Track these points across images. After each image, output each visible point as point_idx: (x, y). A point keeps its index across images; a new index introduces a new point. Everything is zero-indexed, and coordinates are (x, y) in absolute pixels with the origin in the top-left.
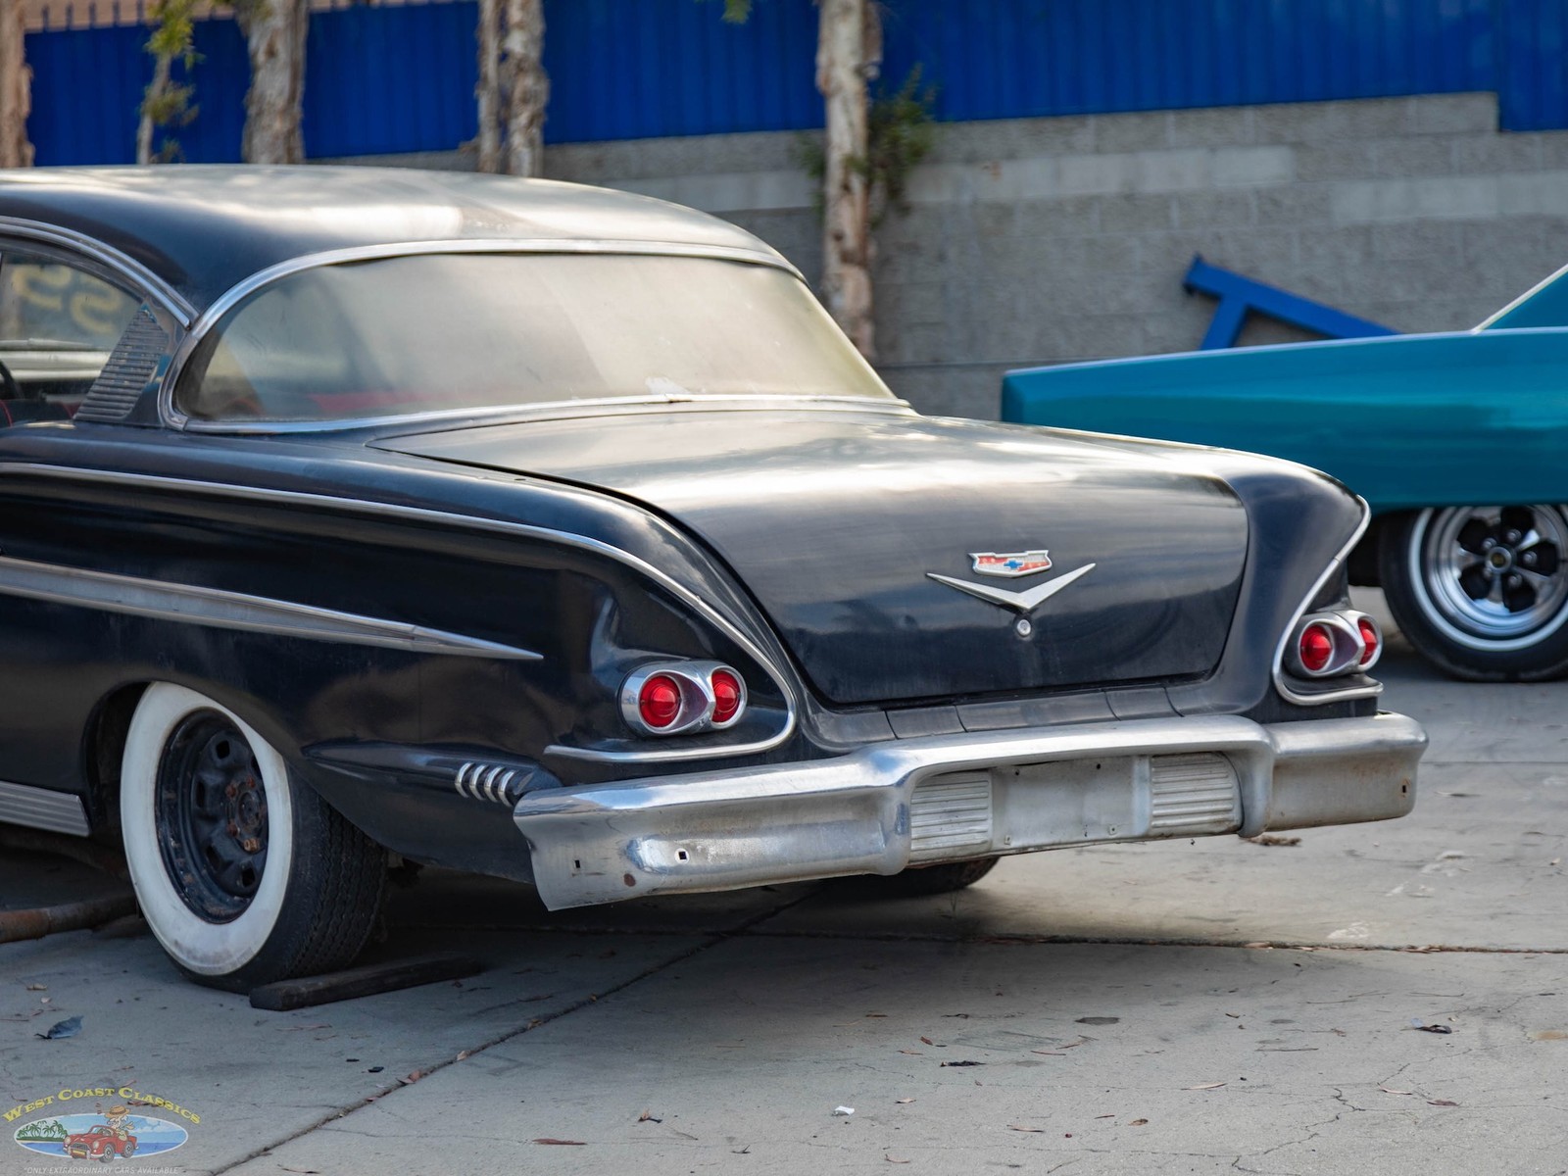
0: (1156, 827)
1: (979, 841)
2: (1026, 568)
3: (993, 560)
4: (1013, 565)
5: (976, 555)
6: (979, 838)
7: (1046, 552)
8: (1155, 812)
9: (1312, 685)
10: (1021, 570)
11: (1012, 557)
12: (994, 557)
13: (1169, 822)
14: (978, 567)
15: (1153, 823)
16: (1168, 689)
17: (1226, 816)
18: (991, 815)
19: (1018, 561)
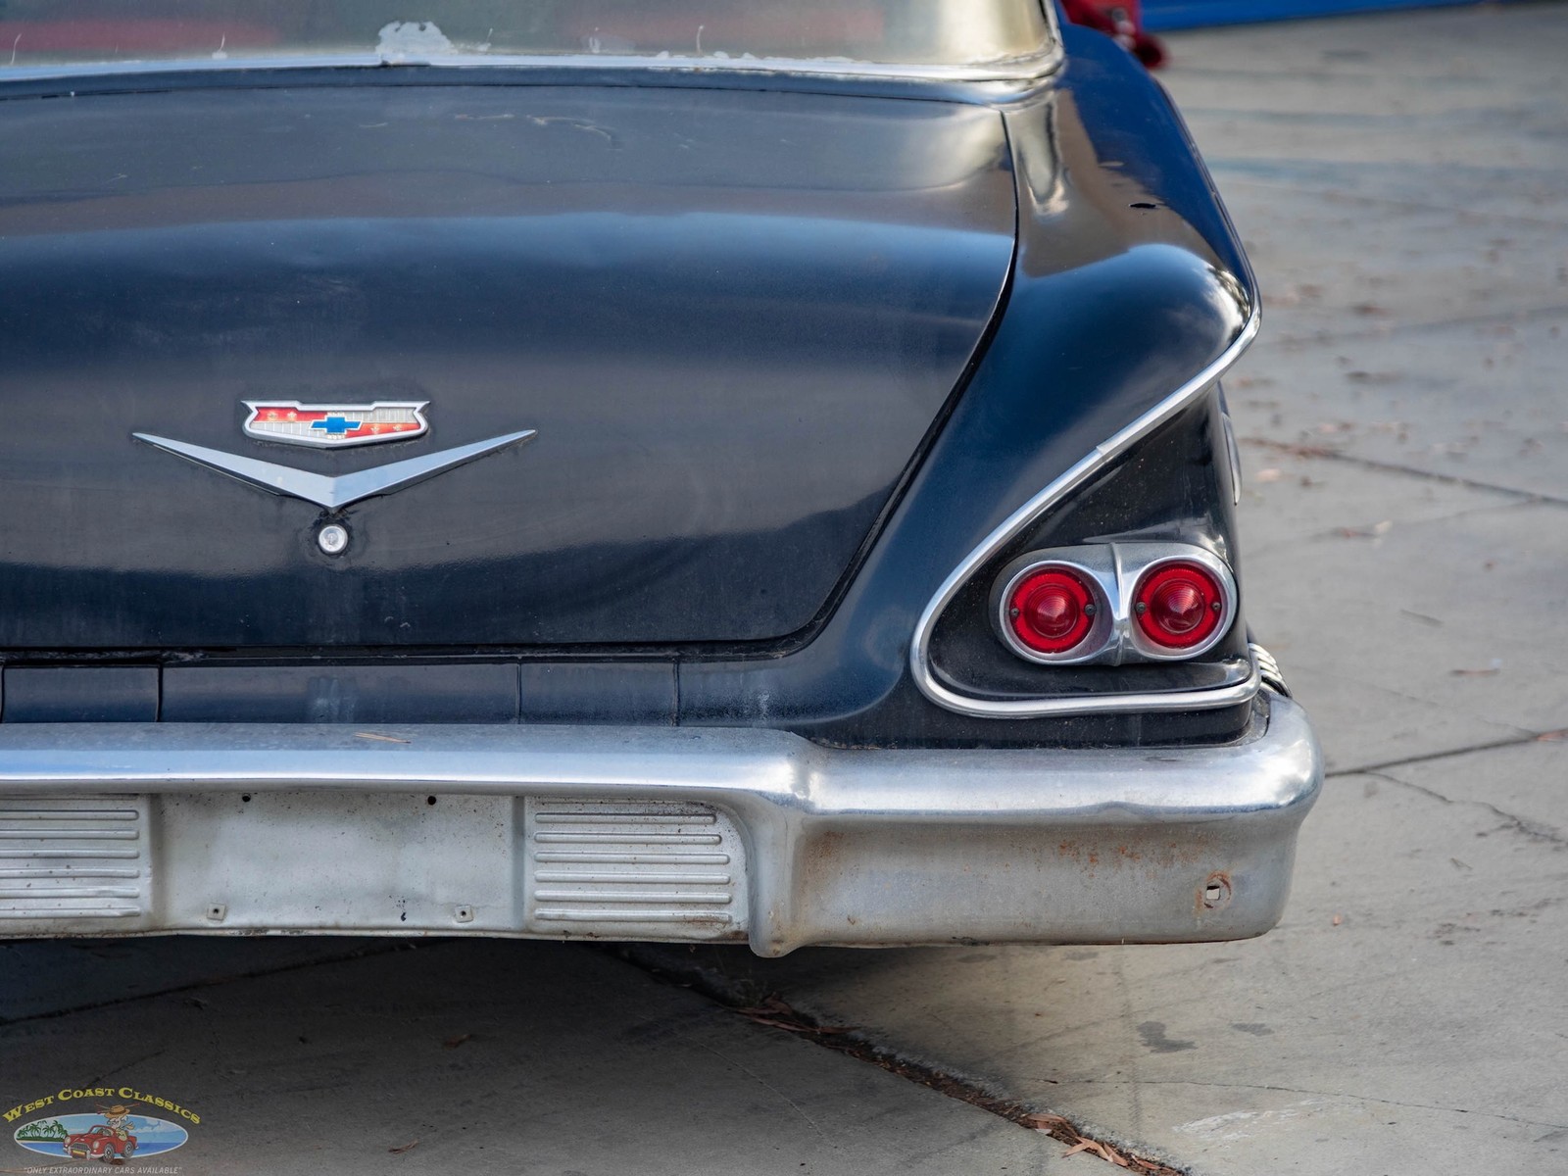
0: (542, 918)
1: (116, 913)
2: (369, 432)
3: (292, 415)
4: (335, 426)
5: (252, 405)
6: (117, 908)
7: (420, 405)
8: (540, 893)
9: (1018, 675)
10: (352, 435)
11: (334, 411)
12: (294, 409)
13: (573, 912)
14: (254, 427)
15: (538, 912)
16: (683, 666)
17: (714, 912)
18: (148, 870)
19: (348, 419)
